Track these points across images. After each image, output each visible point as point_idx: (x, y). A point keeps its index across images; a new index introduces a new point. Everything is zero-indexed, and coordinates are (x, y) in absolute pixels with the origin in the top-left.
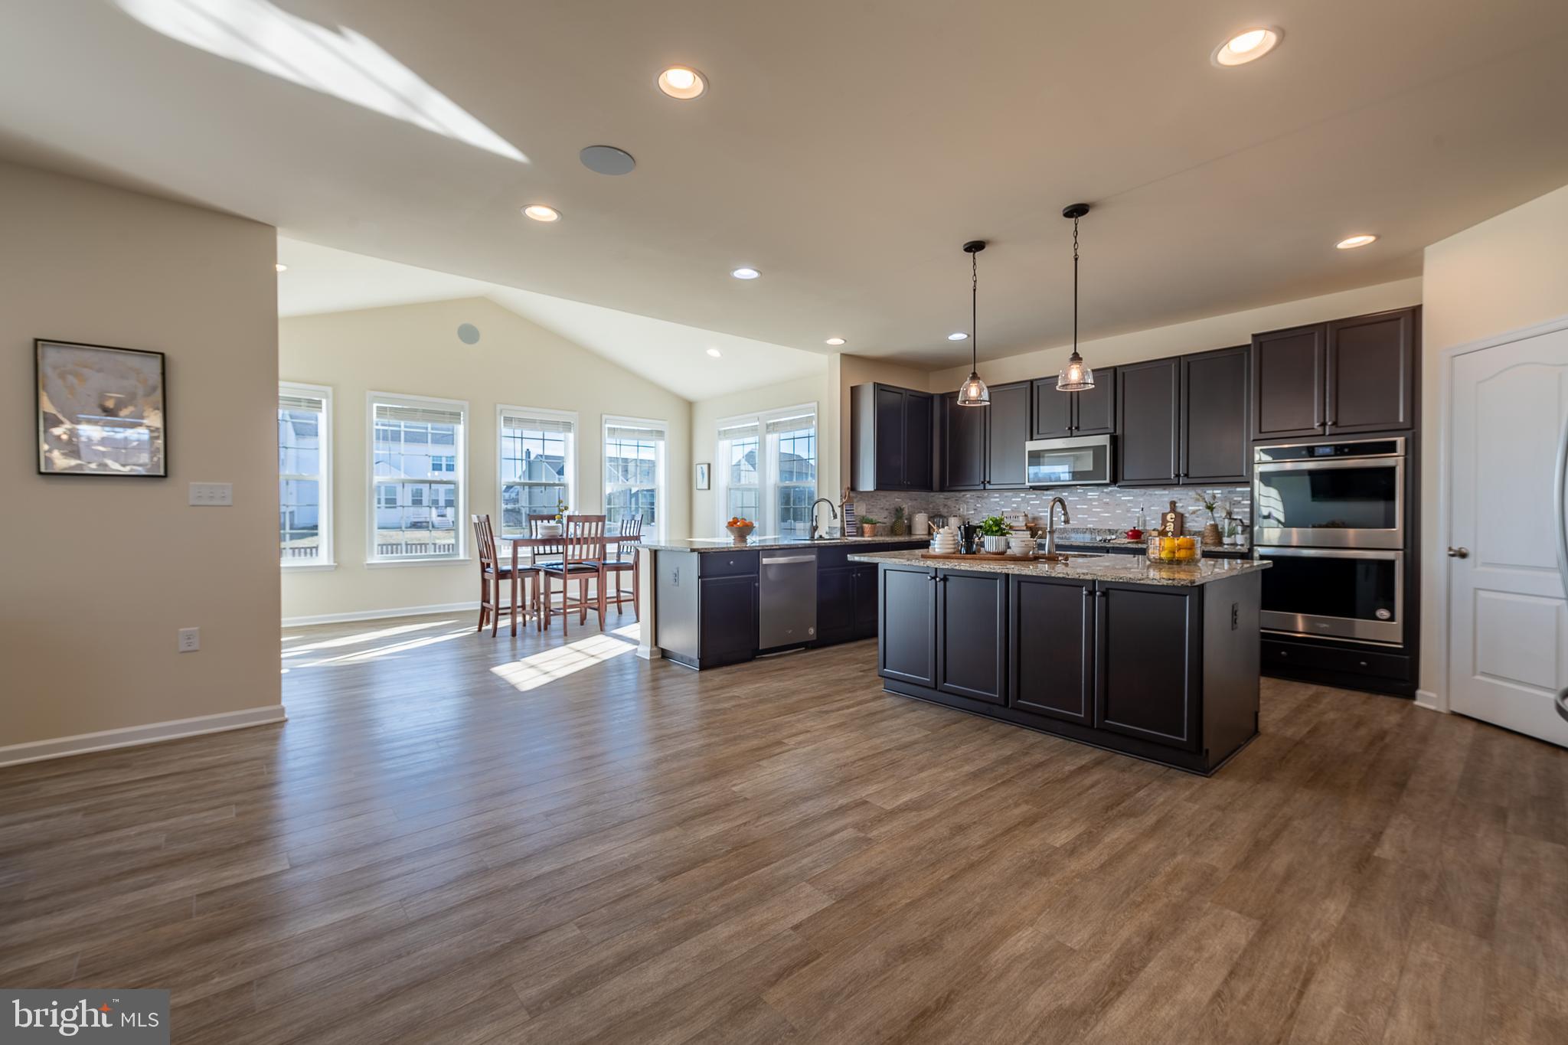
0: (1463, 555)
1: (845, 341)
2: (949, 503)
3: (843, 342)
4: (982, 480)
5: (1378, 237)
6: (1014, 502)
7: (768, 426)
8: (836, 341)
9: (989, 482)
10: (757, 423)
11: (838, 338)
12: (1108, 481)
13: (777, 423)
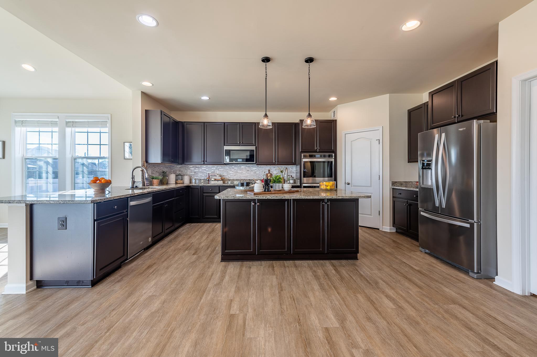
0: (349, 184)
1: (153, 85)
2: (182, 169)
3: (151, 85)
4: (203, 160)
5: (338, 99)
6: (212, 170)
7: (67, 123)
8: (147, 84)
9: (206, 161)
10: (58, 120)
11: (149, 82)
12: (255, 162)
13: (76, 122)
